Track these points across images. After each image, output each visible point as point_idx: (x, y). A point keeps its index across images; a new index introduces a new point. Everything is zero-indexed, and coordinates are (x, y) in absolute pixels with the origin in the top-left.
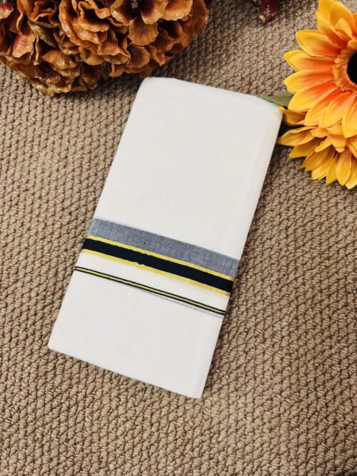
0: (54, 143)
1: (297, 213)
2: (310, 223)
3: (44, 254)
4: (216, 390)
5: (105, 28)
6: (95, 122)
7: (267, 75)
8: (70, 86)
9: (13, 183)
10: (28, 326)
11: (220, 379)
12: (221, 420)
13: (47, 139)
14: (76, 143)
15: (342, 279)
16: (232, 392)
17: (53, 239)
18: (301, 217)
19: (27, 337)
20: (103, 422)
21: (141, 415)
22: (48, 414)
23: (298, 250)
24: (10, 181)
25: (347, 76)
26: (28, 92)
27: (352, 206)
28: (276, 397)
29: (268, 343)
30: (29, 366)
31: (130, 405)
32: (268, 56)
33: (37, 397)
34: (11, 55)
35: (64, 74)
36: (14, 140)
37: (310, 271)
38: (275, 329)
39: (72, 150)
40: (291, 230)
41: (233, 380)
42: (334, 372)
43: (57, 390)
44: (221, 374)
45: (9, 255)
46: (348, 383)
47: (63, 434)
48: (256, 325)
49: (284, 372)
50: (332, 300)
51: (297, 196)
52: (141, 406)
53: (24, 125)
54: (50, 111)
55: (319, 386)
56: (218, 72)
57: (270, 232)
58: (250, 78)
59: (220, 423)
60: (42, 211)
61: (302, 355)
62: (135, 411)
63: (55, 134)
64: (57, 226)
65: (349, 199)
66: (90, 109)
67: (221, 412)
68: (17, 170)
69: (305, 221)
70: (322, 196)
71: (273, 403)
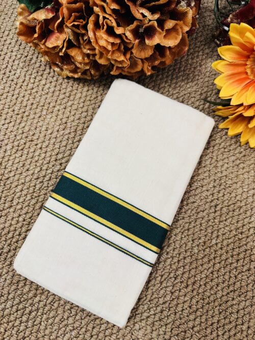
0: (59, 111)
1: (225, 196)
2: (233, 205)
4: (145, 318)
5: (118, 41)
6: (92, 102)
8: (79, 74)
9: (23, 133)
10: (12, 243)
11: (149, 309)
13: (54, 107)
14: (75, 114)
15: (249, 250)
16: (156, 321)
17: (44, 181)
18: (228, 199)
19: (9, 251)
20: (55, 328)
21: (85, 327)
22: (13, 314)
23: (221, 223)
24: (20, 131)
26: (48, 70)
28: (189, 330)
29: (190, 288)
30: (6, 273)
31: (78, 317)
33: (8, 299)
34: (44, 44)
35: (79, 65)
36: (30, 103)
37: (227, 240)
38: (196, 279)
39: (71, 118)
40: (218, 208)
41: (159, 312)
42: (232, 319)
43: (24, 296)
44: (151, 306)
45: (8, 186)
46: (241, 328)
47: (21, 332)
48: (183, 274)
49: (197, 312)
50: (240, 264)
52: (86, 320)
53: (39, 94)
54: (61, 87)
55: (220, 327)
56: (185, 85)
57: (204, 206)
60: (40, 158)
61: (212, 302)
62: (81, 323)
63: (61, 105)
64: (49, 171)
66: (90, 92)
67: (145, 335)
68: (27, 124)
69: (230, 203)
70: (244, 187)
71: (186, 335)
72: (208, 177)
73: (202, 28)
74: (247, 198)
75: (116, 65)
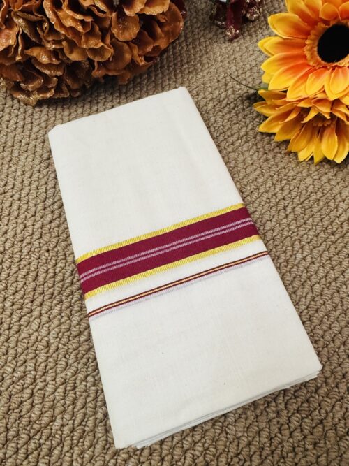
3: (22, 257)
5: (89, 19)
12: (250, 439)
17: (32, 240)
25: (318, 57)
28: (312, 396)
32: (239, 63)
35: (47, 72)
43: (35, 426)
51: (289, 177)
54: (32, 118)
56: (195, 77)
57: (268, 213)
58: (226, 80)
60: (21, 212)
61: (329, 342)
63: (36, 139)
64: (38, 226)
65: (340, 175)
71: (311, 405)
75: (96, 59)
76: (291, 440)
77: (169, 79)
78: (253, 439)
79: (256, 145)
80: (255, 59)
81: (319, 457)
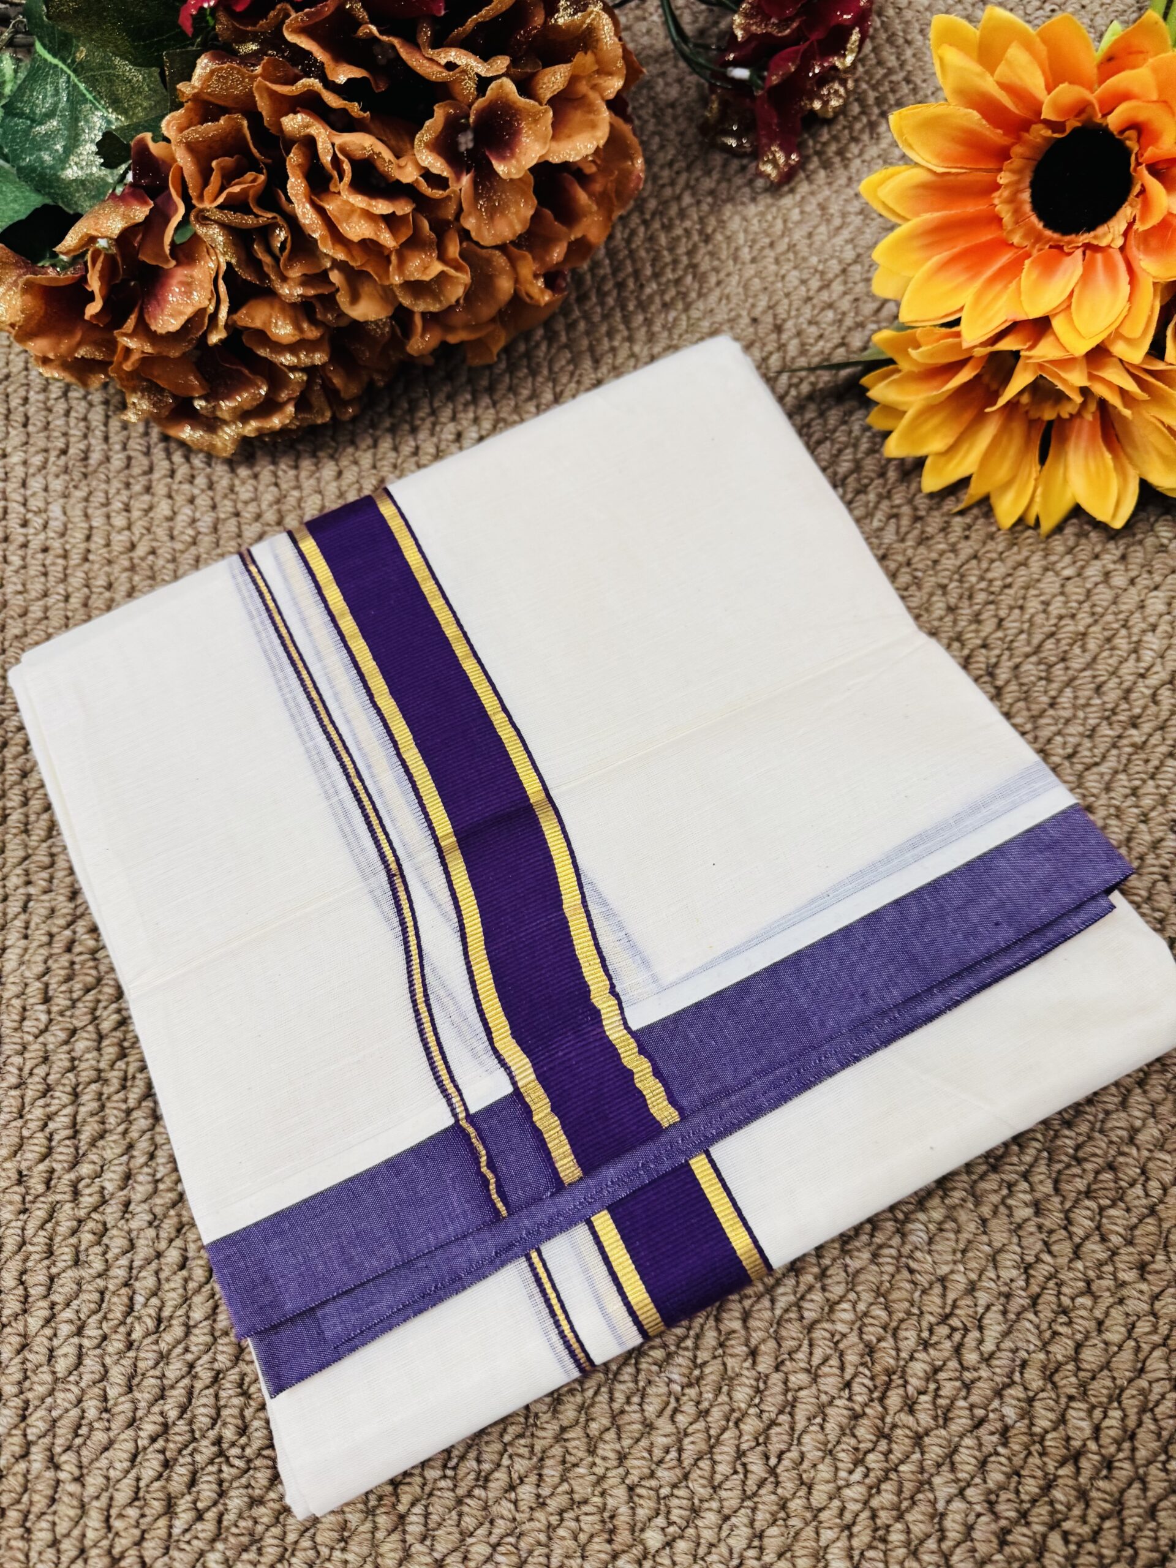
1: (1006, 624)
2: (1052, 640)
7: (815, 301)
8: (289, 408)
23: (1043, 721)
26: (162, 466)
27: (1150, 572)
32: (805, 259)
37: (1095, 770)
40: (1003, 673)
51: (991, 581)
56: (684, 317)
58: (775, 316)
59: (972, 1289)
65: (1137, 556)
69: (1037, 639)
70: (1059, 566)
71: (1121, 1175)
72: (914, 588)
73: (653, 120)
74: (1089, 594)
75: (420, 307)
76: (1079, 1265)
77: (610, 334)
78: (980, 1276)
79: (889, 496)
80: (851, 241)
81: (1156, 1297)
